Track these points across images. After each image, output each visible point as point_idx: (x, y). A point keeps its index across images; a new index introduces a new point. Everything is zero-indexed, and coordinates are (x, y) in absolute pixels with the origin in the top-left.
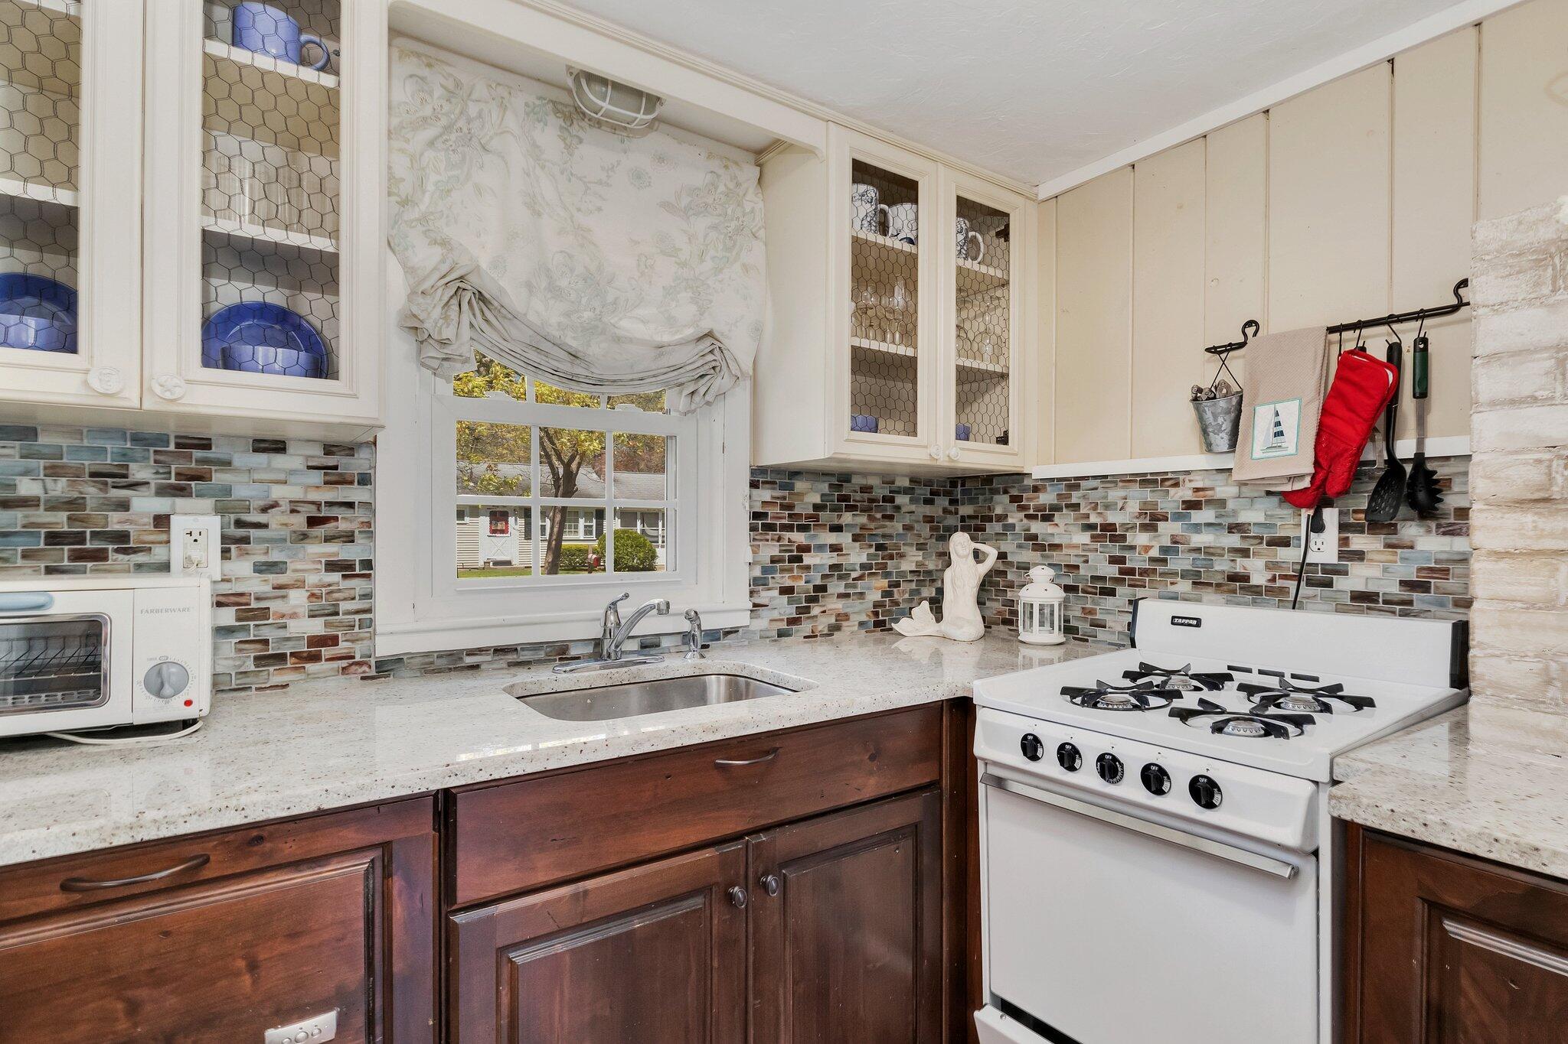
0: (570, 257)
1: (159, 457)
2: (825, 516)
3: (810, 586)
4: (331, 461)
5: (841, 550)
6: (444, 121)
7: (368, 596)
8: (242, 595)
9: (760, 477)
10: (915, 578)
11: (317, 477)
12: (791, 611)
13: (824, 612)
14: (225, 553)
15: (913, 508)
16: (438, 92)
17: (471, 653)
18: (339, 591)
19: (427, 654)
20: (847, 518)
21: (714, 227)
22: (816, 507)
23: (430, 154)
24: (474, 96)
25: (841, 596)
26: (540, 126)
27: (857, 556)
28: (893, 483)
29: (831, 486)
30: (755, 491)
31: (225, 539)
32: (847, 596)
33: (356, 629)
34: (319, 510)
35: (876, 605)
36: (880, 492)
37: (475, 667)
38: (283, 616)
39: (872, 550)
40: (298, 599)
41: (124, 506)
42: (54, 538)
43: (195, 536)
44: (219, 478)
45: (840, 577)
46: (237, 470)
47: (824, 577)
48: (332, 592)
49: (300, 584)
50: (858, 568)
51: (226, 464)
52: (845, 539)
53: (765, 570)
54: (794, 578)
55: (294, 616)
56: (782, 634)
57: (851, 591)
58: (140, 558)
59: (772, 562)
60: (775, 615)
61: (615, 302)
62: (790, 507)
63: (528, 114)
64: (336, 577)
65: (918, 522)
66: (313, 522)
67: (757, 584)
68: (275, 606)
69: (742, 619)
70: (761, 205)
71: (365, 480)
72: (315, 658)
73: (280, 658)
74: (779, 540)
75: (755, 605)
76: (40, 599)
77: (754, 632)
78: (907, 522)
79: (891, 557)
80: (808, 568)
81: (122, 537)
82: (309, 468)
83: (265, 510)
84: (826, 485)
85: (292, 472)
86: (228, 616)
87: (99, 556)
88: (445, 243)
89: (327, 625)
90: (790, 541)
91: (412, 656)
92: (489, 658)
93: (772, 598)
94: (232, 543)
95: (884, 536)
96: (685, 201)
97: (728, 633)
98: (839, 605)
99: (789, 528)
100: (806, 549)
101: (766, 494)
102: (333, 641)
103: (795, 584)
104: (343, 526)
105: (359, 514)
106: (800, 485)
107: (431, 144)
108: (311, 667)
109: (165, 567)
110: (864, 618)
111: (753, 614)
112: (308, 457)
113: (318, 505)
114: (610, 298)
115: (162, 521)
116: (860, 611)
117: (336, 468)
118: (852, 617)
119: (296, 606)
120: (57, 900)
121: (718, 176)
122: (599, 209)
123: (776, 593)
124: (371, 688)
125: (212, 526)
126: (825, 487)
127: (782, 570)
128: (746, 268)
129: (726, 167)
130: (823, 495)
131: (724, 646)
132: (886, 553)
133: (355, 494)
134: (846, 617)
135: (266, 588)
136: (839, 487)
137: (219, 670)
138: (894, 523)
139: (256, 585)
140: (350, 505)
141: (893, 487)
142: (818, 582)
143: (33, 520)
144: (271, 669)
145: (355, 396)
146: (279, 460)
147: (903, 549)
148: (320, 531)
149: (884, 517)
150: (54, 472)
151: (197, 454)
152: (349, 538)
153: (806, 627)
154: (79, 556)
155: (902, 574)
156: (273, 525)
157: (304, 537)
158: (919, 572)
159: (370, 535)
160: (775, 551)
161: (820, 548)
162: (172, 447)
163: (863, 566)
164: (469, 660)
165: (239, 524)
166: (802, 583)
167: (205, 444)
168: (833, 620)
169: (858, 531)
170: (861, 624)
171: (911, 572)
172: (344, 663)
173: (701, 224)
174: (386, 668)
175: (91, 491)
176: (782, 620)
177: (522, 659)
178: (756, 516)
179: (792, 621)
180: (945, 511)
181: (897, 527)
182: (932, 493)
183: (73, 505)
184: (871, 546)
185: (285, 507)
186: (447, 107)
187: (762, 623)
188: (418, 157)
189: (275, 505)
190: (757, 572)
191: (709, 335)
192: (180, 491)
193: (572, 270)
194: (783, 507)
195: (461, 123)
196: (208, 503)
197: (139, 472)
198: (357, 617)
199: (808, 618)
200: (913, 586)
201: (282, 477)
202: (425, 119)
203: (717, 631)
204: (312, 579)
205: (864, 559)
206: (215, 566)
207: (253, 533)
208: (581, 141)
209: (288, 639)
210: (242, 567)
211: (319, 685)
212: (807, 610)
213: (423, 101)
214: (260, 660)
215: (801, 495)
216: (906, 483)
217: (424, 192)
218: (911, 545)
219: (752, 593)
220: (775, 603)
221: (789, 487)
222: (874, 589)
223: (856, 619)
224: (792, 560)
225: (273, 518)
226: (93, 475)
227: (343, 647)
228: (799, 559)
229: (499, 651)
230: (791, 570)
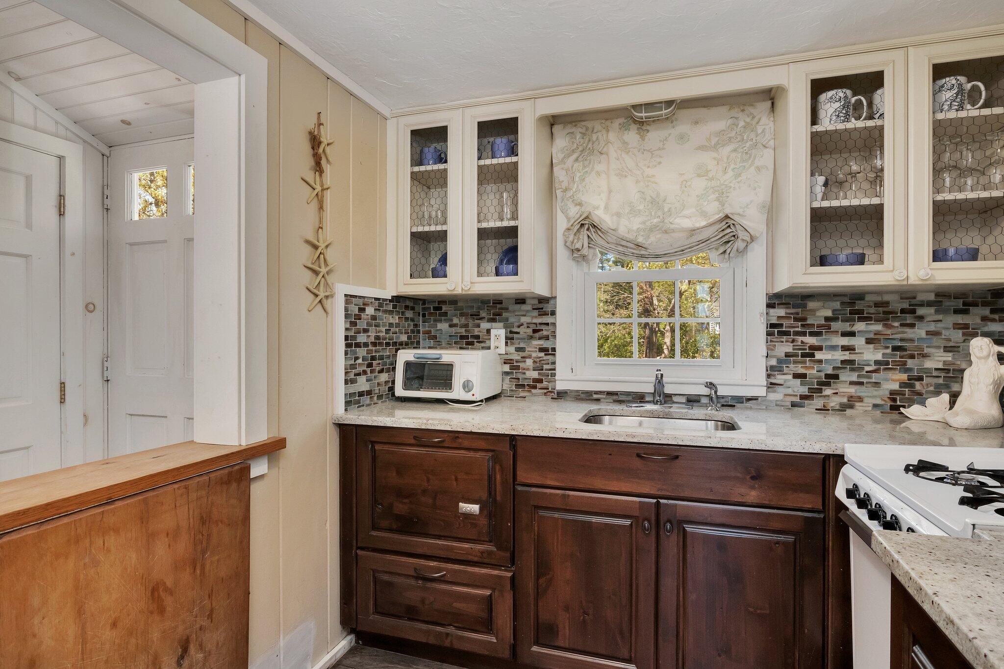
0: (643, 193)
1: (489, 308)
2: (837, 326)
3: (822, 374)
4: (541, 306)
5: (854, 350)
6: (580, 149)
7: (554, 363)
8: (512, 360)
9: (775, 300)
10: (943, 375)
11: (536, 313)
12: (804, 390)
13: (837, 393)
14: (506, 343)
15: (940, 317)
16: (578, 136)
17: (597, 393)
18: (544, 360)
19: (577, 391)
20: (860, 326)
21: (735, 150)
22: (827, 319)
23: (576, 165)
24: (595, 131)
25: (852, 383)
26: (626, 132)
27: (870, 355)
28: (914, 298)
29: (842, 303)
30: (772, 311)
31: (507, 338)
32: (862, 384)
33: (550, 377)
34: (537, 326)
35: (892, 393)
36: (897, 305)
37: (598, 400)
38: (524, 369)
39: (889, 351)
40: (529, 362)
41: (478, 326)
42: (462, 337)
43: (498, 336)
44: (505, 315)
45: (852, 370)
46: (510, 312)
47: (834, 368)
48: (541, 361)
49: (530, 357)
50: (872, 363)
51: (507, 309)
52: (858, 342)
53: (780, 361)
54: (806, 368)
55: (528, 369)
56: (794, 405)
57: (865, 381)
58: (483, 345)
59: (786, 356)
60: (790, 391)
61: (669, 210)
62: (804, 319)
63: (620, 129)
64: (542, 354)
65: (947, 328)
66: (535, 331)
67: (771, 371)
68: (522, 365)
69: (761, 392)
70: (771, 124)
71: (553, 313)
72: (535, 387)
73: (523, 386)
74: (793, 341)
75: (772, 384)
76: (438, 356)
77: (771, 401)
78: (932, 327)
79: (912, 357)
80: (820, 361)
81: (478, 337)
82: (533, 309)
83: (519, 327)
84: (838, 303)
85: (528, 311)
86: (507, 368)
87: (472, 344)
88: (580, 204)
89: (539, 374)
90: (802, 342)
91: (571, 391)
92: (604, 397)
93: (785, 381)
94: (509, 339)
95: (902, 340)
96: (714, 140)
97: (749, 399)
98: (852, 390)
99: (803, 334)
100: (820, 348)
101: (781, 312)
102: (540, 381)
103: (808, 372)
104: (545, 333)
105: (550, 327)
106: (811, 305)
107: (577, 160)
108: (533, 391)
109: (489, 348)
110: (878, 401)
111: (770, 390)
112: (533, 305)
113: (536, 324)
114: (666, 210)
115: (488, 331)
116: (874, 396)
117: (542, 309)
118: (866, 400)
119: (528, 366)
121: (736, 118)
122: (660, 163)
123: (790, 377)
124: (555, 405)
125: (502, 333)
126: (837, 305)
127: (795, 362)
128: (758, 169)
129: (743, 111)
130: (834, 311)
131: (747, 408)
132: (905, 353)
133: (549, 319)
134: (860, 399)
135: (519, 358)
136: (852, 304)
137: (504, 388)
138: (916, 330)
139: (516, 356)
140: (547, 324)
141: (914, 301)
142: (830, 371)
143: (457, 331)
144: (520, 390)
145: (522, 282)
146: (524, 307)
147: (926, 351)
148: (537, 335)
149: (902, 325)
150: (462, 315)
151: (498, 306)
152: (547, 338)
153: (818, 403)
154: (468, 343)
155: (928, 371)
156: (521, 333)
157: (531, 338)
158: (949, 370)
159: (555, 337)
160: (789, 348)
161: (833, 348)
162: (492, 304)
163: (877, 362)
164: (595, 396)
165: (511, 332)
166: (815, 372)
167: (501, 302)
168: (845, 400)
169: (872, 336)
170: (875, 406)
171: (936, 369)
172: (545, 391)
173: (726, 151)
174: (562, 395)
175: (471, 323)
176: (797, 396)
177: (620, 399)
178: (773, 326)
179: (803, 397)
180: (984, 319)
181: (920, 332)
182: (964, 304)
183: (466, 326)
184: (887, 348)
185: (525, 325)
186: (582, 141)
187: (777, 396)
188: (571, 169)
189: (522, 325)
190: (773, 362)
191: (727, 217)
192: (492, 320)
193: (645, 199)
194: (796, 319)
195: (590, 146)
196: (501, 324)
197: (483, 314)
198: (550, 372)
199: (821, 396)
200: (941, 381)
201: (524, 313)
202: (573, 150)
203: (741, 397)
204: (534, 355)
205: (879, 356)
206: (502, 349)
207: (516, 336)
208: (648, 131)
209: (526, 379)
210: (512, 349)
211: (536, 398)
212: (820, 391)
213: (573, 143)
214: (518, 386)
215: (813, 311)
216: (932, 297)
217: (574, 183)
218: (938, 347)
219: (769, 376)
220: (788, 384)
221: (804, 306)
222: (892, 381)
223: (869, 402)
224: (804, 355)
225: (522, 330)
226: (471, 315)
227: (545, 384)
228: (813, 355)
229: (609, 394)
230: (805, 362)
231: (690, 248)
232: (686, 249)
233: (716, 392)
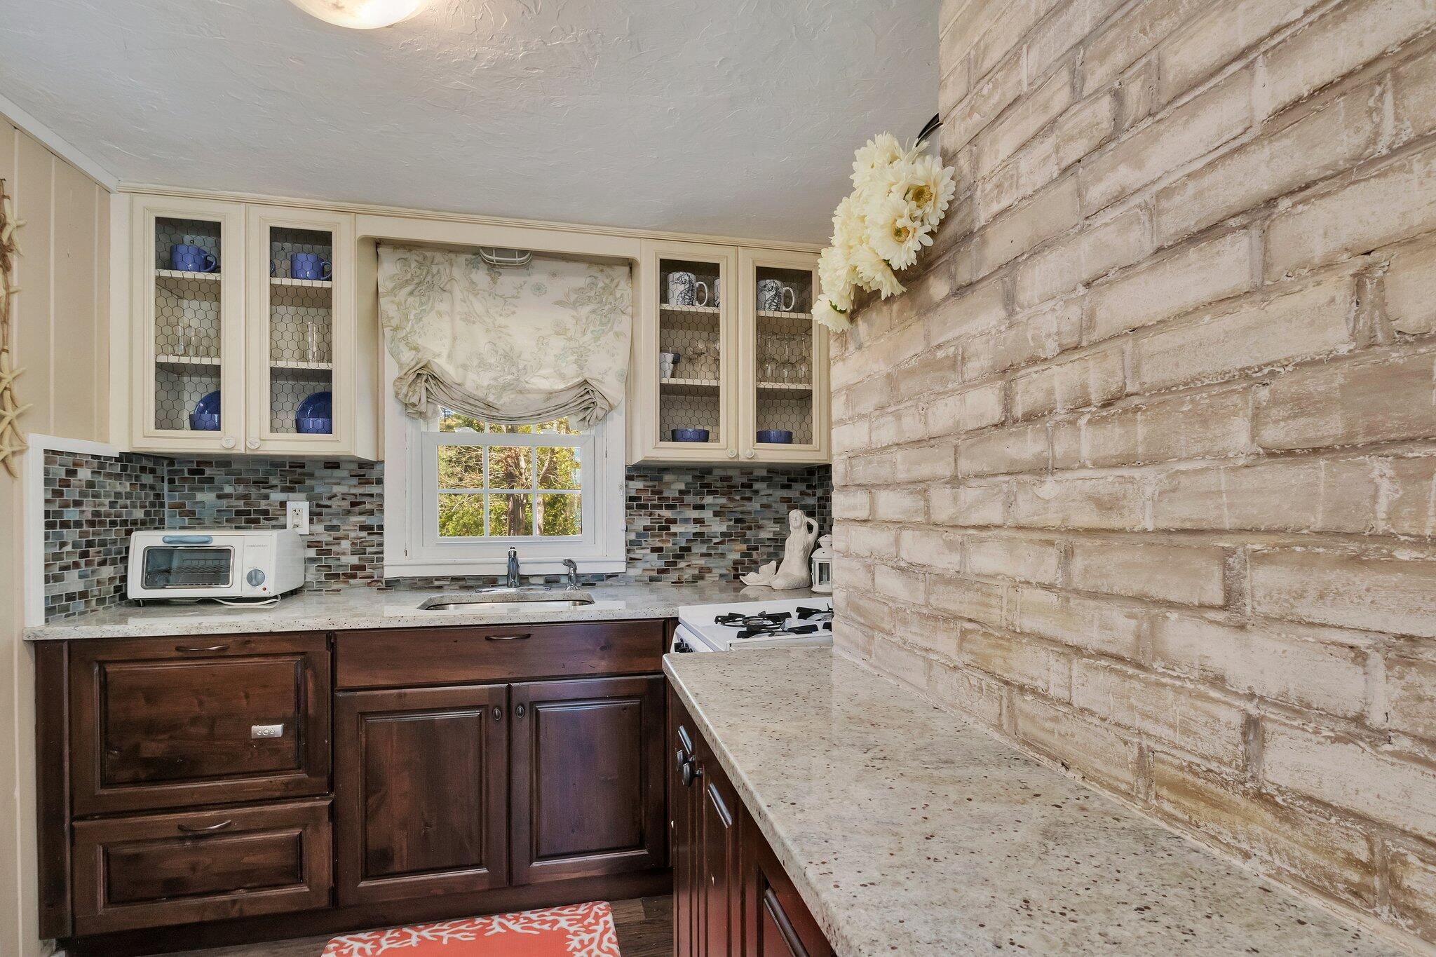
0: (494, 344)
1: (282, 473)
2: (689, 499)
3: (677, 547)
4: (362, 472)
5: (704, 522)
6: (416, 281)
7: (381, 544)
8: (319, 542)
9: (633, 472)
10: (773, 544)
11: (355, 481)
12: (660, 564)
13: (689, 566)
14: (311, 521)
15: (770, 492)
16: (414, 265)
17: (438, 579)
18: (367, 541)
19: (413, 578)
20: (709, 500)
21: (594, 312)
22: (681, 492)
23: (411, 299)
24: (436, 262)
25: (703, 555)
26: (474, 270)
27: (718, 527)
28: (752, 473)
29: (694, 477)
30: (631, 483)
31: (311, 513)
32: (710, 555)
33: (375, 563)
34: (356, 498)
35: (735, 562)
36: (739, 480)
37: (440, 587)
38: (338, 554)
39: (732, 523)
40: (346, 545)
41: (267, 497)
42: (239, 513)
43: (297, 512)
44: (308, 482)
45: (703, 542)
46: (316, 479)
47: (688, 541)
48: (363, 542)
49: (346, 537)
50: (719, 535)
51: (311, 475)
52: (707, 514)
53: (638, 535)
54: (663, 541)
55: (344, 554)
56: (652, 579)
57: (713, 552)
58: (274, 523)
59: (644, 530)
60: (648, 566)
61: (525, 368)
62: (660, 492)
63: (467, 265)
64: (364, 534)
65: (775, 502)
66: (353, 504)
67: (631, 546)
68: (334, 548)
69: (621, 568)
70: (629, 291)
71: (380, 482)
72: (354, 576)
73: (336, 575)
74: (651, 514)
75: (631, 559)
76: (206, 539)
77: (630, 577)
78: (765, 501)
79: (750, 528)
80: (675, 534)
81: (266, 512)
82: (351, 476)
83: (330, 498)
85: (343, 478)
86: (312, 553)
87: (256, 521)
88: (416, 349)
89: (360, 559)
90: (659, 515)
91: (405, 579)
92: (448, 583)
93: (644, 555)
94: (314, 515)
95: (742, 513)
96: (573, 297)
97: (610, 576)
98: (703, 562)
99: (660, 507)
100: (674, 521)
101: (639, 484)
102: (362, 568)
103: (664, 545)
104: (368, 507)
105: (376, 499)
106: (667, 478)
107: (411, 293)
108: (352, 581)
109: (284, 527)
110: (724, 572)
111: (629, 565)
112: (350, 470)
113: (355, 495)
114: (521, 366)
115: (283, 504)
116: (721, 567)
117: (364, 475)
118: (714, 571)
119: (344, 549)
120: (175, 654)
121: (596, 278)
122: (514, 313)
123: (648, 551)
124: (383, 596)
125: (304, 506)
126: (689, 478)
127: (653, 536)
128: (617, 335)
129: (602, 271)
130: (686, 484)
131: (606, 586)
132: (745, 525)
133: (374, 489)
134: (709, 570)
135: (331, 539)
136: (702, 478)
137: (308, 580)
138: (753, 503)
139: (326, 537)
140: (372, 495)
141: (751, 477)
142: (683, 544)
143: (231, 504)
144: (333, 581)
145: (338, 441)
146: (337, 473)
147: (761, 522)
148: (357, 509)
149: (742, 499)
150: (238, 481)
151: (299, 470)
152: (371, 513)
153: (673, 576)
154: (249, 521)
155: (761, 541)
156: (334, 507)
157: (348, 513)
158: (777, 539)
159: (382, 511)
160: (647, 522)
161: (686, 521)
162: (287, 468)
163: (723, 534)
164: (437, 583)
165: (318, 506)
166: (670, 545)
167: (302, 466)
168: (697, 572)
169: (718, 509)
170: (722, 576)
171: (768, 539)
172: (369, 580)
173: (585, 310)
174: (392, 584)
175: (253, 491)
176: (654, 570)
177: (468, 584)
178: (632, 499)
179: (660, 571)
180: (802, 493)
181: (756, 505)
182: (789, 480)
183: (246, 497)
184: (731, 520)
185: (340, 497)
186: (418, 272)
187: (635, 572)
188: (403, 303)
189: (335, 496)
190: (633, 536)
191: (585, 382)
192: (291, 490)
193: (497, 352)
194: (653, 492)
195: (429, 278)
196: (303, 495)
197: (274, 481)
198: (376, 556)
199: (676, 569)
200: (771, 550)
201: (338, 481)
202: (407, 281)
203: (602, 575)
204: (352, 535)
205: (724, 529)
206: (305, 528)
207: (324, 510)
208: (500, 274)
209: (341, 566)
210: (319, 528)
211: (356, 591)
212: (675, 564)
213: (406, 272)
214: (328, 576)
215: (669, 484)
216: (764, 473)
217: (408, 321)
218: (769, 519)
219: (628, 551)
220: (647, 558)
221: (660, 479)
222: (734, 552)
223: (717, 572)
224: (660, 529)
225: (335, 503)
226: (254, 482)
227: (368, 571)
228: (668, 529)
229: (455, 579)
230: (662, 536)
231: (547, 412)
232: (544, 413)
233: (575, 570)
